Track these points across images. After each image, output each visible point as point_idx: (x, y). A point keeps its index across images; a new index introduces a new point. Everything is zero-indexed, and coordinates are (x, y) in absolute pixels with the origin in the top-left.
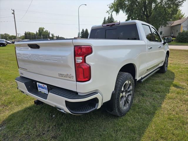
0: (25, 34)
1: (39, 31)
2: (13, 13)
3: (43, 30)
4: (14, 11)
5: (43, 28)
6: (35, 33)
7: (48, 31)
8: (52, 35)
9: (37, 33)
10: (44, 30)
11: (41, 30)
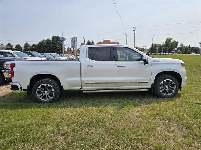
0: (152, 46)
1: (166, 42)
2: (134, 30)
3: (170, 41)
4: (135, 28)
5: (171, 38)
6: (162, 44)
7: (176, 41)
8: (182, 45)
9: (163, 44)
10: (172, 41)
11: (168, 41)
